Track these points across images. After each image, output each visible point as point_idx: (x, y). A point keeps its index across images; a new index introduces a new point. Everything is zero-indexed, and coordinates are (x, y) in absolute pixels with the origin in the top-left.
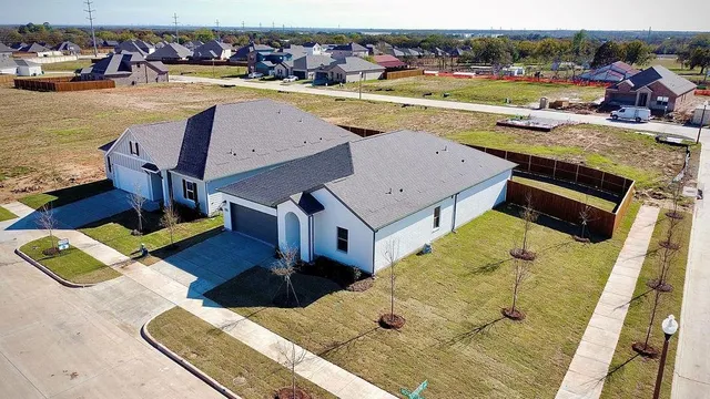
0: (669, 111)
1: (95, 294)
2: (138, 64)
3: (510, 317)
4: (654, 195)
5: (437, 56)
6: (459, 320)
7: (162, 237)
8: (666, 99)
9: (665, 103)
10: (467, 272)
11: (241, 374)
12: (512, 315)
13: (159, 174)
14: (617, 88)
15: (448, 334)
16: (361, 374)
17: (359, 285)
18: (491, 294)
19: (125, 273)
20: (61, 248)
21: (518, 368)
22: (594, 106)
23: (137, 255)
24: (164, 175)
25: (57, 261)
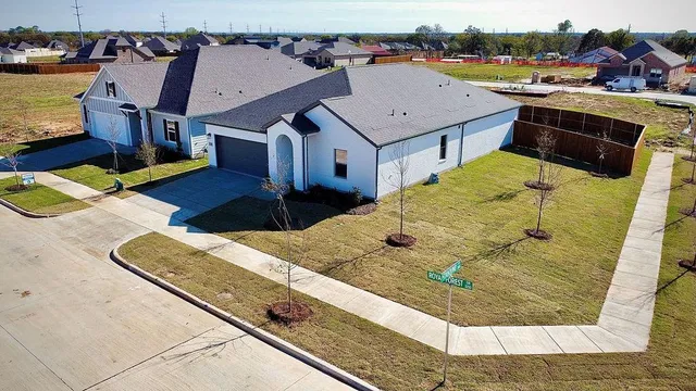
0: (662, 83)
1: (60, 223)
2: (124, 48)
3: (536, 237)
4: (665, 144)
5: (423, 50)
6: (478, 239)
7: (141, 176)
8: (659, 72)
9: (659, 75)
10: (481, 199)
11: (226, 291)
12: (539, 235)
13: (138, 113)
14: (609, 61)
15: (469, 252)
16: (370, 289)
17: (361, 209)
18: (509, 218)
19: (97, 205)
20: (25, 183)
21: (553, 282)
22: (586, 81)
23: (110, 191)
24: (143, 114)
25: (21, 196)
